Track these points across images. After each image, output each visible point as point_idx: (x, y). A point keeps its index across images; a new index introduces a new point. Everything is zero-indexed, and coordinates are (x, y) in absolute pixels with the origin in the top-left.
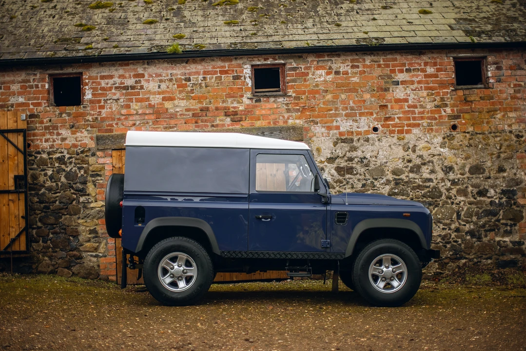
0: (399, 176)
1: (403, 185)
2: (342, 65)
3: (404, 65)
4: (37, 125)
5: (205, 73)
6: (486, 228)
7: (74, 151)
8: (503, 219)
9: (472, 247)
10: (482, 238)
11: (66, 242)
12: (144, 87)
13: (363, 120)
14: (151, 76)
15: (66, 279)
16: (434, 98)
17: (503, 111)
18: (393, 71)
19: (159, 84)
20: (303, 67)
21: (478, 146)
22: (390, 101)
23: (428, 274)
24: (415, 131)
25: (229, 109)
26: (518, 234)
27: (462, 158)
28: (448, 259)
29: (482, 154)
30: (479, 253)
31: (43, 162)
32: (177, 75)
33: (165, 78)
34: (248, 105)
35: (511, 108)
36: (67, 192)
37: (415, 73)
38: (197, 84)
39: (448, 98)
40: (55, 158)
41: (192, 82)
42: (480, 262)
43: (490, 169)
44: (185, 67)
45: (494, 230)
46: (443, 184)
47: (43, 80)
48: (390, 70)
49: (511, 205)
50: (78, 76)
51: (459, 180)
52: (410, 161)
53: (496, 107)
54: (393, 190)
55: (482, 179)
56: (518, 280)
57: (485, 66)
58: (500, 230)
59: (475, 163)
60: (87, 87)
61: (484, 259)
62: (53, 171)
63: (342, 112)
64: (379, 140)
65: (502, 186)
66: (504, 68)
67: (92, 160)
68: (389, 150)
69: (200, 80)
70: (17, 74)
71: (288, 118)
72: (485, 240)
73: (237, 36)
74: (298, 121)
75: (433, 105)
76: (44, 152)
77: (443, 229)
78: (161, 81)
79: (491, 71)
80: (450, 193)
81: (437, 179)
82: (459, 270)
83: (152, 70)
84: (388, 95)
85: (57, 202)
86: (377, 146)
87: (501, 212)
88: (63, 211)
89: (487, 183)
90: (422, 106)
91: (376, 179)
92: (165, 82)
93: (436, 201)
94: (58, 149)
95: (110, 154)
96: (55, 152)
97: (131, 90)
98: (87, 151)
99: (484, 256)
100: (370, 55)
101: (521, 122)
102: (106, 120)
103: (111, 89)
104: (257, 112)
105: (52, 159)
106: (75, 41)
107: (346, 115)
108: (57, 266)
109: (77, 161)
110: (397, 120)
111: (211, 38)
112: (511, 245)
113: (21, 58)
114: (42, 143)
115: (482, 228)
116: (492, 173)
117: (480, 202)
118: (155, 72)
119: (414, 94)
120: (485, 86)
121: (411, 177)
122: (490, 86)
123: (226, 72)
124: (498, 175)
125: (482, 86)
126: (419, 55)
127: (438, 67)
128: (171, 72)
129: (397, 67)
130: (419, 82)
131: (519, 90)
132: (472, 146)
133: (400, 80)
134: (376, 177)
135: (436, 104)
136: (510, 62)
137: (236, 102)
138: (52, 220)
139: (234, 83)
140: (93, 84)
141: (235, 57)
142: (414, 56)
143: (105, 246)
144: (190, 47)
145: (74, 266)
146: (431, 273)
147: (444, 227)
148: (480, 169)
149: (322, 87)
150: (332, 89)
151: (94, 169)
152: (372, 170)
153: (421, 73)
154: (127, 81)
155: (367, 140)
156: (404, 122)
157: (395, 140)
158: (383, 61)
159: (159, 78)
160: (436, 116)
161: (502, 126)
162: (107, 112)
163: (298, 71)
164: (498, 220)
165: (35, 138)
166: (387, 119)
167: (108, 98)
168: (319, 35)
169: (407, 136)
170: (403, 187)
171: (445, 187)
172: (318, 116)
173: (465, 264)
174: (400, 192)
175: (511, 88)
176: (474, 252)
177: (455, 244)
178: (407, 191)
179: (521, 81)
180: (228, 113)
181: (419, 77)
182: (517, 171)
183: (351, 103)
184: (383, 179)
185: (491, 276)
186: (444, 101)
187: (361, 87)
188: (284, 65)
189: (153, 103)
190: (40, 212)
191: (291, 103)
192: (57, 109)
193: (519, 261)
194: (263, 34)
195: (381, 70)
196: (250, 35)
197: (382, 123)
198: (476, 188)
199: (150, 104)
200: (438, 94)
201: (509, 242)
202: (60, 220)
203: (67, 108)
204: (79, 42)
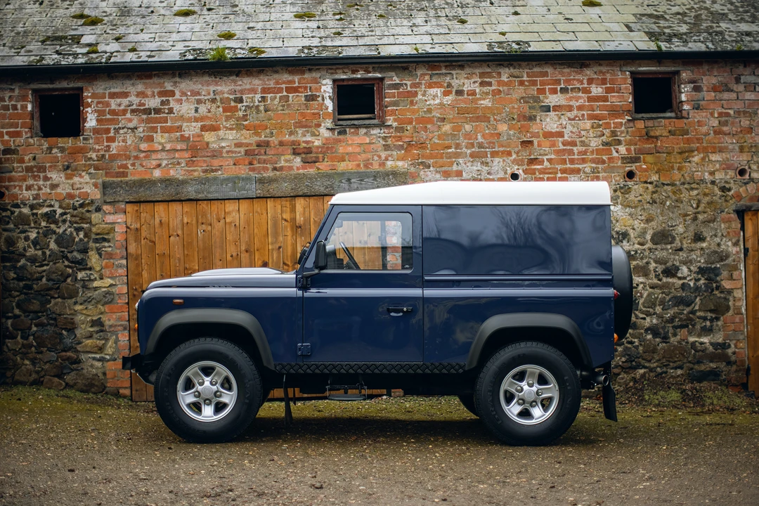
2: (466, 81)
3: (558, 82)
4: (15, 165)
5: (264, 91)
6: (676, 324)
7: (69, 204)
8: (700, 310)
9: (654, 351)
10: (669, 338)
11: (56, 338)
12: (174, 111)
13: (497, 162)
14: (183, 94)
15: (56, 393)
16: (601, 131)
17: (703, 152)
18: (542, 91)
19: (196, 105)
20: (409, 83)
21: (666, 203)
22: (536, 135)
24: (573, 179)
25: (299, 145)
26: (722, 333)
27: (642, 220)
28: (619, 367)
29: (671, 215)
30: (664, 360)
31: (24, 220)
32: (223, 93)
33: (206, 98)
34: (327, 139)
35: (714, 148)
36: (58, 265)
37: (574, 94)
38: (252, 107)
39: (622, 132)
40: (42, 214)
41: (245, 104)
42: (666, 372)
43: (682, 236)
44: (235, 82)
45: (687, 326)
47: (24, 98)
48: (538, 89)
49: (713, 290)
50: (76, 92)
51: (636, 252)
53: (692, 145)
55: (670, 251)
56: (720, 399)
57: (676, 86)
58: (696, 327)
59: (660, 228)
60: (89, 110)
61: (672, 369)
62: (38, 233)
63: (466, 150)
65: (700, 262)
66: (705, 89)
67: (95, 217)
69: (257, 101)
71: (387, 159)
73: (312, 37)
74: (400, 164)
75: (600, 142)
76: (25, 205)
78: (199, 102)
79: (685, 94)
82: (634, 384)
83: (186, 85)
84: (534, 127)
85: (44, 279)
87: (698, 299)
88: (52, 292)
89: (677, 257)
90: (583, 144)
92: (205, 104)
94: (45, 201)
95: (122, 209)
96: (41, 206)
97: (154, 114)
98: (89, 203)
99: (671, 364)
100: (508, 66)
101: (728, 168)
102: (117, 158)
103: (124, 112)
104: (341, 150)
105: (37, 216)
106: (72, 40)
107: (472, 155)
108: (43, 373)
109: (73, 219)
110: (546, 164)
111: (274, 39)
112: (711, 348)
114: (22, 191)
115: (669, 323)
116: (684, 242)
117: (667, 285)
118: (191, 88)
119: (572, 125)
120: (676, 114)
122: (683, 115)
123: (295, 90)
124: (693, 245)
125: (673, 115)
126: (581, 68)
127: (608, 85)
128: (215, 88)
129: (548, 85)
130: (580, 108)
131: (727, 121)
132: (656, 203)
133: (552, 105)
135: (604, 140)
136: (714, 81)
137: (309, 134)
138: (35, 305)
139: (306, 107)
140: (99, 105)
141: (308, 67)
142: (572, 69)
143: (114, 345)
144: (242, 52)
145: (69, 373)
148: (667, 237)
149: (436, 114)
150: (451, 116)
151: (99, 231)
153: (583, 95)
154: (149, 101)
156: (557, 166)
158: (528, 77)
159: (197, 98)
160: (604, 158)
161: (700, 173)
162: (118, 146)
163: (401, 90)
164: (693, 312)
165: (12, 183)
166: (532, 161)
167: (120, 126)
168: (434, 37)
172: (431, 157)
173: (643, 376)
175: (715, 118)
176: (658, 358)
177: (629, 346)
179: (730, 109)
180: (297, 151)
181: (580, 101)
182: (721, 240)
183: (479, 137)
185: (681, 393)
186: (617, 136)
187: (494, 114)
188: (382, 79)
189: (186, 134)
190: (18, 293)
191: (390, 137)
192: (45, 141)
193: (722, 372)
194: (351, 33)
195: (525, 89)
196: (332, 35)
197: (525, 167)
198: (661, 264)
199: (182, 136)
200: (607, 125)
201: (708, 344)
202: (48, 306)
203: (60, 139)
204: (78, 43)
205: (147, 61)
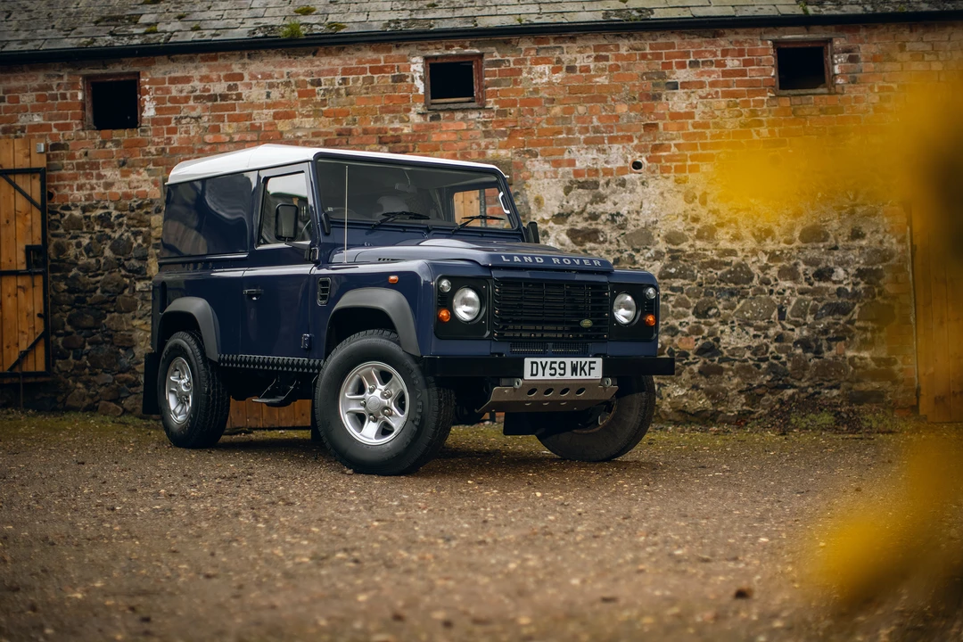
0: (678, 244)
1: (685, 261)
2: (579, 55)
3: (687, 54)
4: (65, 162)
5: (345, 71)
6: (830, 336)
7: (125, 205)
8: (859, 320)
9: (805, 367)
10: (822, 352)
11: (112, 358)
12: (243, 97)
13: (615, 149)
14: (253, 77)
15: (112, 419)
16: (738, 111)
17: (861, 133)
18: (668, 66)
19: (268, 90)
20: (512, 59)
21: (816, 194)
22: (662, 117)
23: (729, 414)
24: (705, 167)
25: (386, 133)
26: (886, 347)
27: (789, 215)
28: (764, 387)
29: (823, 208)
30: (817, 378)
31: (75, 224)
32: (299, 75)
33: (279, 81)
34: (418, 125)
35: (874, 128)
36: (114, 274)
37: (706, 68)
38: (332, 90)
39: (764, 112)
40: (95, 217)
41: (323, 87)
42: (819, 393)
43: (837, 232)
44: (311, 62)
45: (843, 339)
46: (754, 259)
47: (73, 86)
48: (663, 63)
49: (874, 296)
50: (133, 78)
51: (782, 252)
52: (696, 220)
53: (848, 125)
54: (668, 270)
55: (823, 250)
56: (880, 422)
57: (829, 56)
58: (855, 339)
59: (810, 224)
60: (147, 97)
61: (827, 388)
62: (91, 238)
63: (579, 136)
64: (643, 183)
65: (858, 262)
66: (862, 60)
67: (155, 220)
68: (661, 201)
69: (337, 84)
70: (31, 76)
71: (487, 148)
72: (828, 355)
73: (403, 10)
74: (503, 152)
75: (737, 123)
76: (76, 207)
77: (755, 336)
78: (271, 86)
79: (838, 65)
80: (767, 274)
81: (743, 250)
82: (781, 406)
83: (257, 67)
84: (659, 107)
85: (99, 291)
86: (640, 193)
87: (857, 307)
88: (107, 306)
89: (831, 257)
90: (717, 125)
91: (638, 251)
92: (278, 87)
93: (743, 288)
94: (98, 202)
96: (94, 207)
97: (221, 101)
98: (148, 204)
99: (826, 383)
100: (627, 37)
102: (180, 152)
103: (186, 99)
104: (434, 138)
105: (90, 219)
106: (130, 20)
107: (587, 141)
108: (98, 398)
109: (131, 222)
110: (674, 149)
111: (358, 13)
112: (873, 365)
113: (37, 48)
114: (73, 191)
115: (823, 335)
116: (840, 240)
117: (819, 291)
118: (262, 70)
119: (704, 104)
120: (830, 90)
121: (698, 247)
122: (837, 90)
123: (381, 70)
124: (850, 243)
125: (824, 90)
126: (714, 37)
127: (747, 57)
128: (289, 70)
129: (675, 58)
130: (713, 84)
131: (889, 97)
132: (804, 194)
133: (679, 81)
134: (638, 247)
135: (742, 121)
136: (874, 49)
137: (397, 120)
138: (89, 321)
139: (394, 89)
140: (158, 92)
141: (395, 43)
142: (704, 39)
144: (320, 27)
145: (126, 397)
146: (732, 412)
147: (755, 333)
148: (819, 234)
149: (544, 94)
150: (562, 97)
151: (159, 236)
152: (631, 234)
153: (717, 69)
154: (214, 86)
155: (623, 184)
156: (686, 153)
157: (670, 184)
158: (651, 49)
159: (268, 81)
160: (743, 141)
162: (180, 138)
163: (503, 67)
164: (851, 322)
165: (62, 183)
166: (656, 148)
167: (182, 115)
168: (543, 6)
169: (691, 176)
170: (686, 264)
171: (758, 264)
172: (538, 144)
173: (792, 397)
174: (680, 273)
175: (875, 93)
176: (809, 376)
177: (775, 362)
178: (692, 271)
179: (893, 82)
180: (384, 140)
181: (713, 76)
182: (884, 237)
183: (595, 120)
184: (649, 249)
185: (835, 416)
186: (758, 116)
187: (611, 94)
188: (481, 56)
189: (257, 123)
190: (69, 307)
191: (491, 121)
192: (98, 134)
193: (887, 392)
194: (448, 4)
195: (647, 64)
196: (425, 7)
197: (649, 154)
198: (811, 266)
199: (252, 125)
200: (746, 103)
201: (869, 360)
202: (103, 321)
203: (115, 132)
204: (136, 23)
205: (210, 40)
